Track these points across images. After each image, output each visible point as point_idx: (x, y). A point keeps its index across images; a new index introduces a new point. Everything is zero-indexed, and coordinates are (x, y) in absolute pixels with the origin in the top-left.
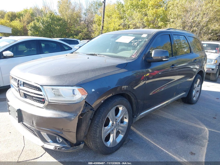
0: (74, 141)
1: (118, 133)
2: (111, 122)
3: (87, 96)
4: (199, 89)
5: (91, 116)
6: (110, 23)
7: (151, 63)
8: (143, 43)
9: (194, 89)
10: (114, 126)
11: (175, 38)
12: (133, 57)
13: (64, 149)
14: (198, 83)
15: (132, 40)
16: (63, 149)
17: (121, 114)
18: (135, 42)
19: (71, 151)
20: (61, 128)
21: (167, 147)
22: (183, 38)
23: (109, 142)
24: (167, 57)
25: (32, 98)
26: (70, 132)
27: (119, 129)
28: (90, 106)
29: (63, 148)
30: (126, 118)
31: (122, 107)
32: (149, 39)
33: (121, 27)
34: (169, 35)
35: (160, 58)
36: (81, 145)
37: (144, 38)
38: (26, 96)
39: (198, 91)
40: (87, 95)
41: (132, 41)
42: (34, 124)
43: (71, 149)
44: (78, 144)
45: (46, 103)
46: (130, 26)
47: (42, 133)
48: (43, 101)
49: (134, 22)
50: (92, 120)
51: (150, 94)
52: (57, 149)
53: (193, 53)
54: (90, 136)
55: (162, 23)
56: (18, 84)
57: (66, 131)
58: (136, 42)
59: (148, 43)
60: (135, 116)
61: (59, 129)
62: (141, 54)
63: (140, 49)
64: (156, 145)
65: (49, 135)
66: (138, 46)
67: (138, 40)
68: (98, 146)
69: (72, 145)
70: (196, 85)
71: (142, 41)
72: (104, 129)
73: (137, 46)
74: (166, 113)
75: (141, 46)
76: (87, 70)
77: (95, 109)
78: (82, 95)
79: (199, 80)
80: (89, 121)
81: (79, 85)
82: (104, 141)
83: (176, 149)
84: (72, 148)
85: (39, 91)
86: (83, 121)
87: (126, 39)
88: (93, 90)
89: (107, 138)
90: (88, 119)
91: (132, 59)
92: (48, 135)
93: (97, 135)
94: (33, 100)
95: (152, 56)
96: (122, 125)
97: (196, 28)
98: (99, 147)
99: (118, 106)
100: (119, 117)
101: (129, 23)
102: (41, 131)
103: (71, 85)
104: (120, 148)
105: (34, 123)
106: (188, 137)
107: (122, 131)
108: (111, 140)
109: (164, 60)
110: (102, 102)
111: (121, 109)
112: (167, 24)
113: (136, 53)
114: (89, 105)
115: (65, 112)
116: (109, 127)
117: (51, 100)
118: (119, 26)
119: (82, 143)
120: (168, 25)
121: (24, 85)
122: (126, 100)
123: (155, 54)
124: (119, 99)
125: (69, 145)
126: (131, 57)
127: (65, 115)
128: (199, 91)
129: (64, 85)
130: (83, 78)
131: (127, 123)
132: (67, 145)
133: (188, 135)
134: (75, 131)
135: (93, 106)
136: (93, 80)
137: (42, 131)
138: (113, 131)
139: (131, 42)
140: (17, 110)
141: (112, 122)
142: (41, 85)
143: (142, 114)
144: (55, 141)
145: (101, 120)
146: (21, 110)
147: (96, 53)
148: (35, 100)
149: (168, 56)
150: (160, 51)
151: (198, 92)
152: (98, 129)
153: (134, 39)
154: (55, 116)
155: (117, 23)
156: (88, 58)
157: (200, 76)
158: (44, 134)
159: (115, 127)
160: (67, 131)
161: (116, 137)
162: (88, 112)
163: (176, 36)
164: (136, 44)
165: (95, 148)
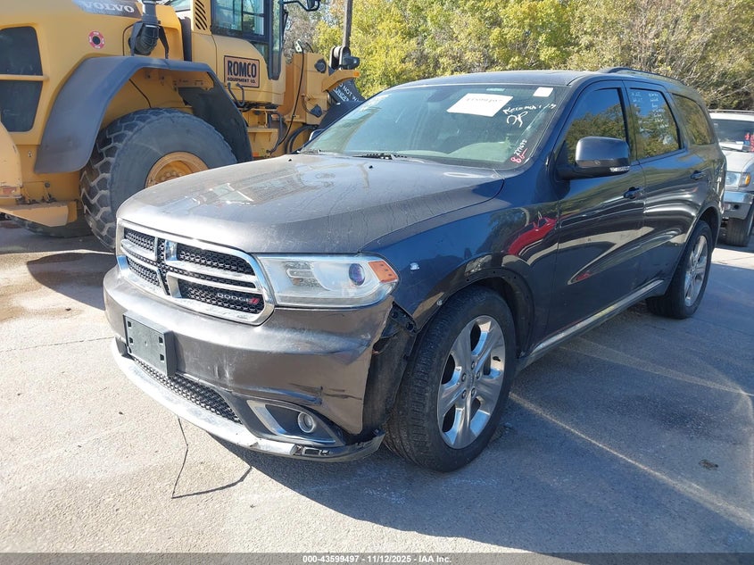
0: (355, 426)
1: (476, 405)
2: (458, 370)
3: (398, 284)
4: (703, 270)
5: (406, 348)
6: (372, 53)
7: (571, 181)
8: (541, 115)
9: (689, 267)
10: (466, 382)
11: (635, 99)
12: (515, 160)
13: (325, 451)
14: (700, 248)
15: (505, 107)
16: (322, 454)
17: (485, 344)
18: (516, 113)
19: (345, 458)
20: (317, 385)
21: (629, 447)
22: (657, 100)
23: (454, 432)
24: (622, 162)
25: (210, 295)
26: (347, 397)
27: (479, 394)
28: (408, 315)
29: (323, 448)
30: (496, 359)
31: (489, 323)
32: (561, 102)
33: (410, 65)
34: (619, 90)
35: (597, 163)
36: (377, 438)
37: (541, 100)
38: (185, 290)
39: (698, 277)
40: (396, 281)
41: (505, 111)
42: (228, 375)
43: (347, 452)
44: (367, 435)
45: (268, 308)
46: (441, 60)
47: (253, 405)
48: (255, 303)
49: (456, 48)
50: (410, 359)
51: (569, 283)
52: (303, 453)
53: (687, 150)
54: (401, 412)
55: (554, 49)
56: (159, 252)
57: (333, 396)
58: (519, 112)
59: (559, 116)
60: (523, 354)
61: (311, 390)
62: (542, 151)
63: (534, 135)
64: (594, 442)
65: (273, 411)
66: (529, 127)
67: (523, 106)
68: (426, 443)
69: (349, 439)
70: (694, 256)
71: (538, 110)
72: (443, 391)
73: (525, 125)
74: (601, 346)
75: (540, 127)
76: (385, 205)
77: (419, 327)
78: (383, 281)
79: (703, 240)
80: (400, 365)
81: (371, 250)
82: (441, 429)
83: (657, 452)
84: (349, 447)
85: (240, 272)
86: (379, 364)
87: (483, 105)
88: (415, 267)
89: (449, 421)
90: (397, 358)
91: (517, 169)
92: (271, 409)
93: (424, 406)
94: (214, 302)
95: (578, 157)
96: (487, 380)
97: (669, 68)
98: (428, 445)
99: (478, 320)
100: (481, 354)
101: (438, 50)
102: (251, 399)
103: (349, 252)
104: (482, 451)
105: (224, 373)
106: (685, 418)
107: (487, 399)
108: (458, 426)
109: (616, 170)
110: (440, 303)
111: (485, 328)
112: (569, 54)
113: (524, 149)
114: (405, 313)
115: (331, 333)
116: (455, 386)
117: (283, 299)
118: (403, 61)
119: (380, 434)
120: (573, 57)
121: (182, 257)
122: (501, 299)
123: (584, 150)
124: (485, 295)
125: (340, 438)
126: (508, 161)
127: (333, 343)
128: (703, 277)
129: (327, 251)
130: (380, 228)
131: (502, 374)
132: (335, 441)
133: (684, 411)
134: (362, 394)
135: (415, 316)
136: (412, 235)
137: (254, 399)
138: (463, 398)
139: (500, 113)
140: (165, 334)
141: (460, 368)
142: (249, 254)
143: (541, 346)
144: (292, 428)
145: (435, 361)
146: (178, 335)
147: (386, 152)
148: (224, 301)
149: (627, 156)
150: (602, 140)
151: (698, 281)
152: (428, 388)
153: (511, 104)
154: (300, 349)
155: (395, 51)
156: (371, 167)
157: (705, 226)
158: (258, 408)
159: (468, 387)
160: (336, 393)
161: (472, 415)
162: (396, 337)
163: (638, 93)
164: (519, 118)
165: (415, 449)
